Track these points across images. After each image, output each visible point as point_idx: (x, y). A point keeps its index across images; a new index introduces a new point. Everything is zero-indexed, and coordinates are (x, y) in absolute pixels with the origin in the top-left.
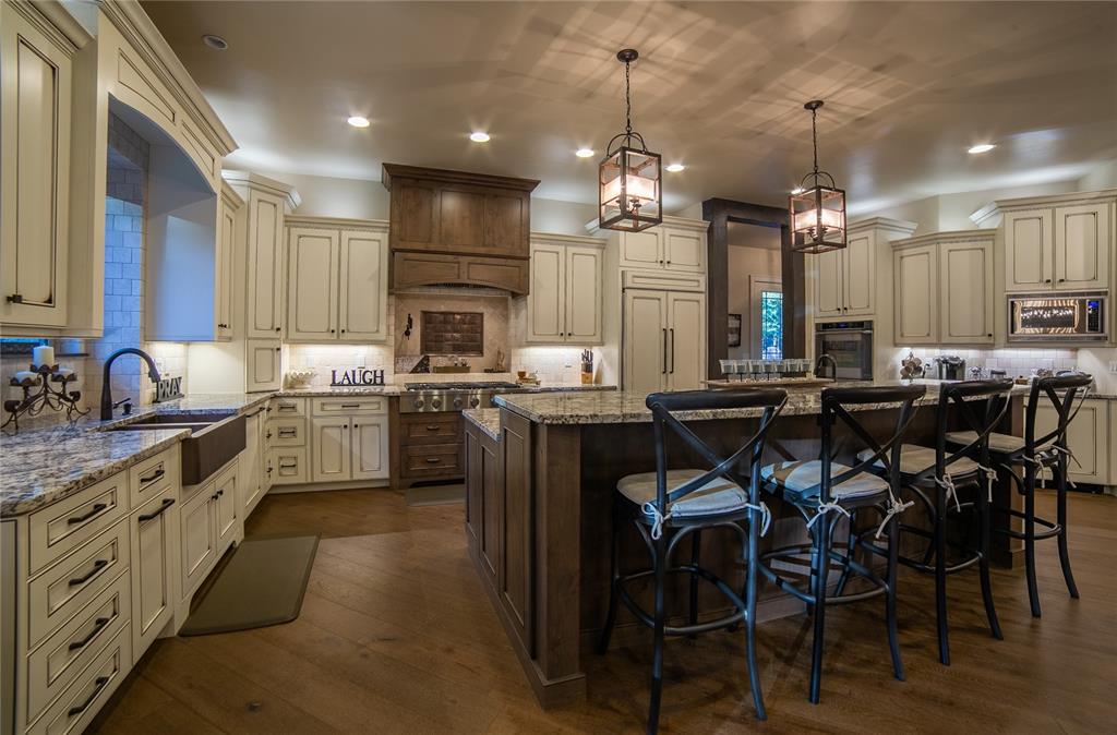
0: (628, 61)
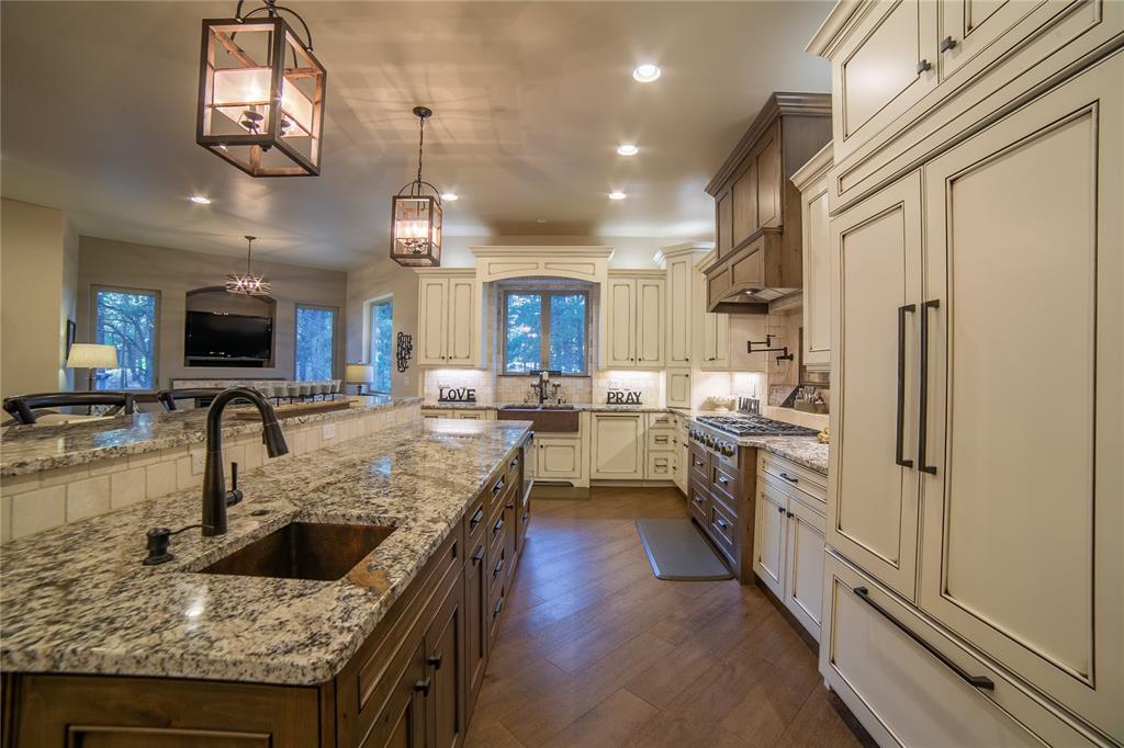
0: (422, 116)
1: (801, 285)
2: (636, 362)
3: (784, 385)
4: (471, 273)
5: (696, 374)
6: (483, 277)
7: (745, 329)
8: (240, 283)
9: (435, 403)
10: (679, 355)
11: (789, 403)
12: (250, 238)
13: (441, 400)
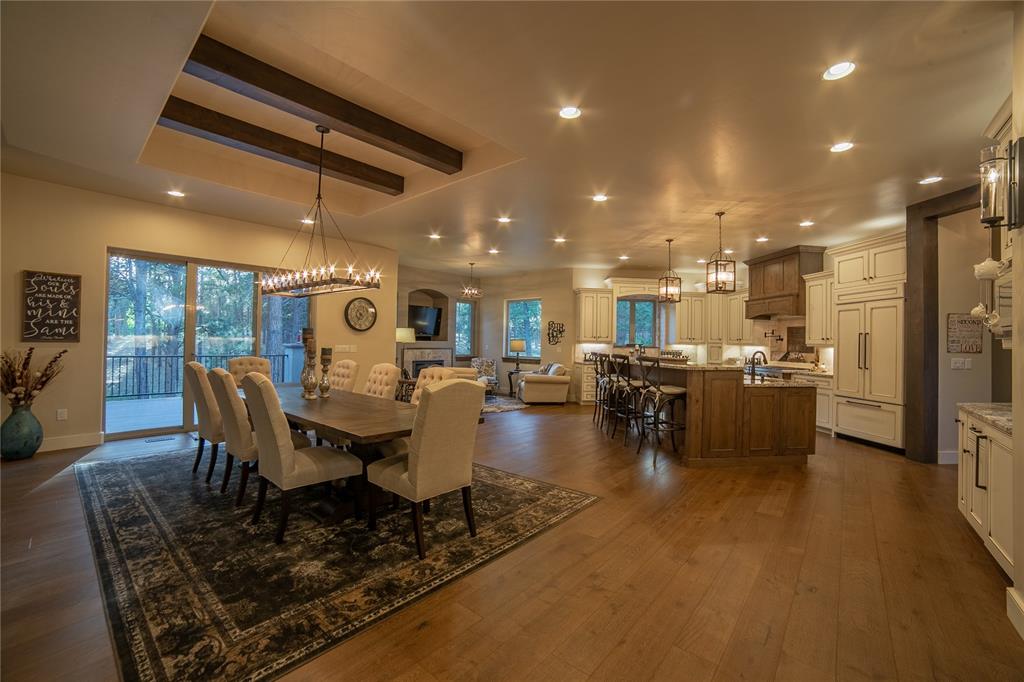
1: (805, 315)
2: (691, 340)
3: (779, 351)
4: (611, 292)
5: (725, 347)
6: (617, 294)
7: (760, 328)
8: (467, 291)
9: (581, 361)
10: (715, 337)
11: (785, 358)
12: (472, 264)
13: (585, 360)
